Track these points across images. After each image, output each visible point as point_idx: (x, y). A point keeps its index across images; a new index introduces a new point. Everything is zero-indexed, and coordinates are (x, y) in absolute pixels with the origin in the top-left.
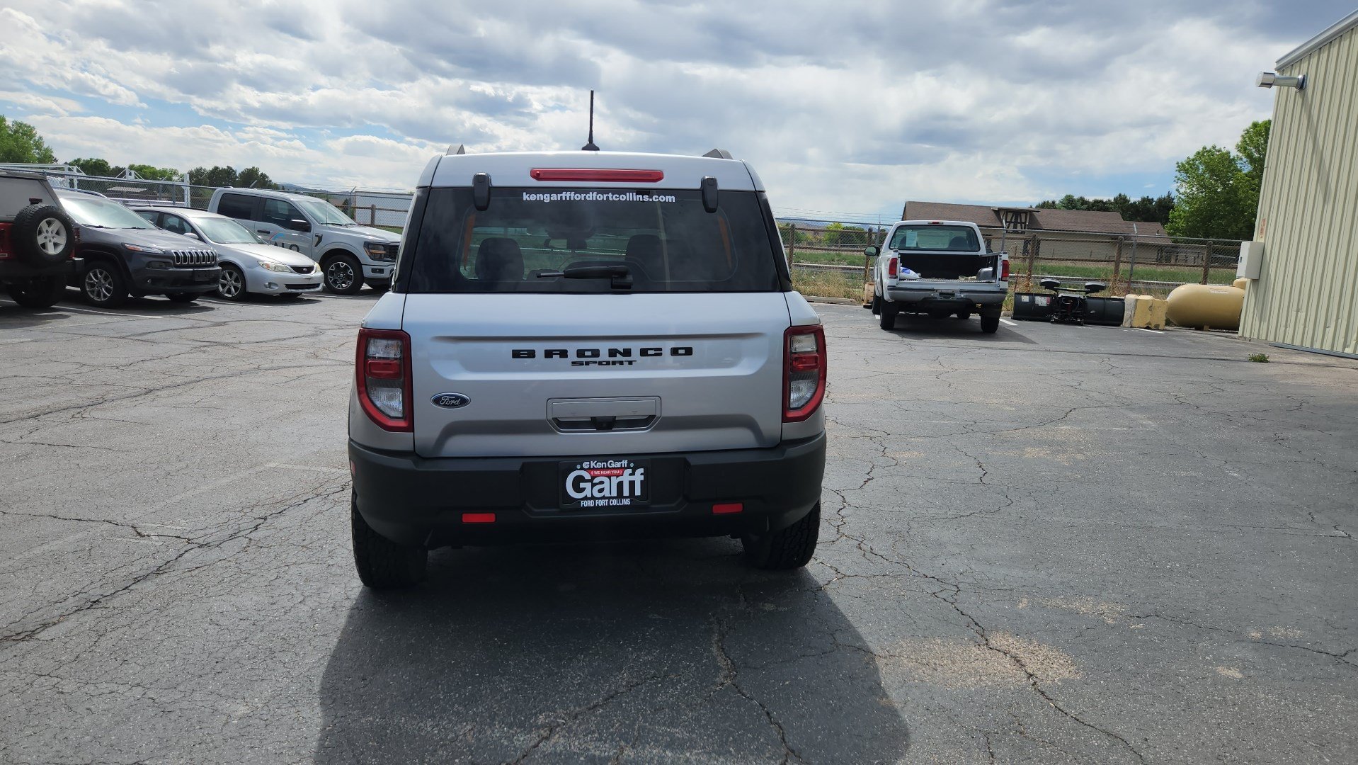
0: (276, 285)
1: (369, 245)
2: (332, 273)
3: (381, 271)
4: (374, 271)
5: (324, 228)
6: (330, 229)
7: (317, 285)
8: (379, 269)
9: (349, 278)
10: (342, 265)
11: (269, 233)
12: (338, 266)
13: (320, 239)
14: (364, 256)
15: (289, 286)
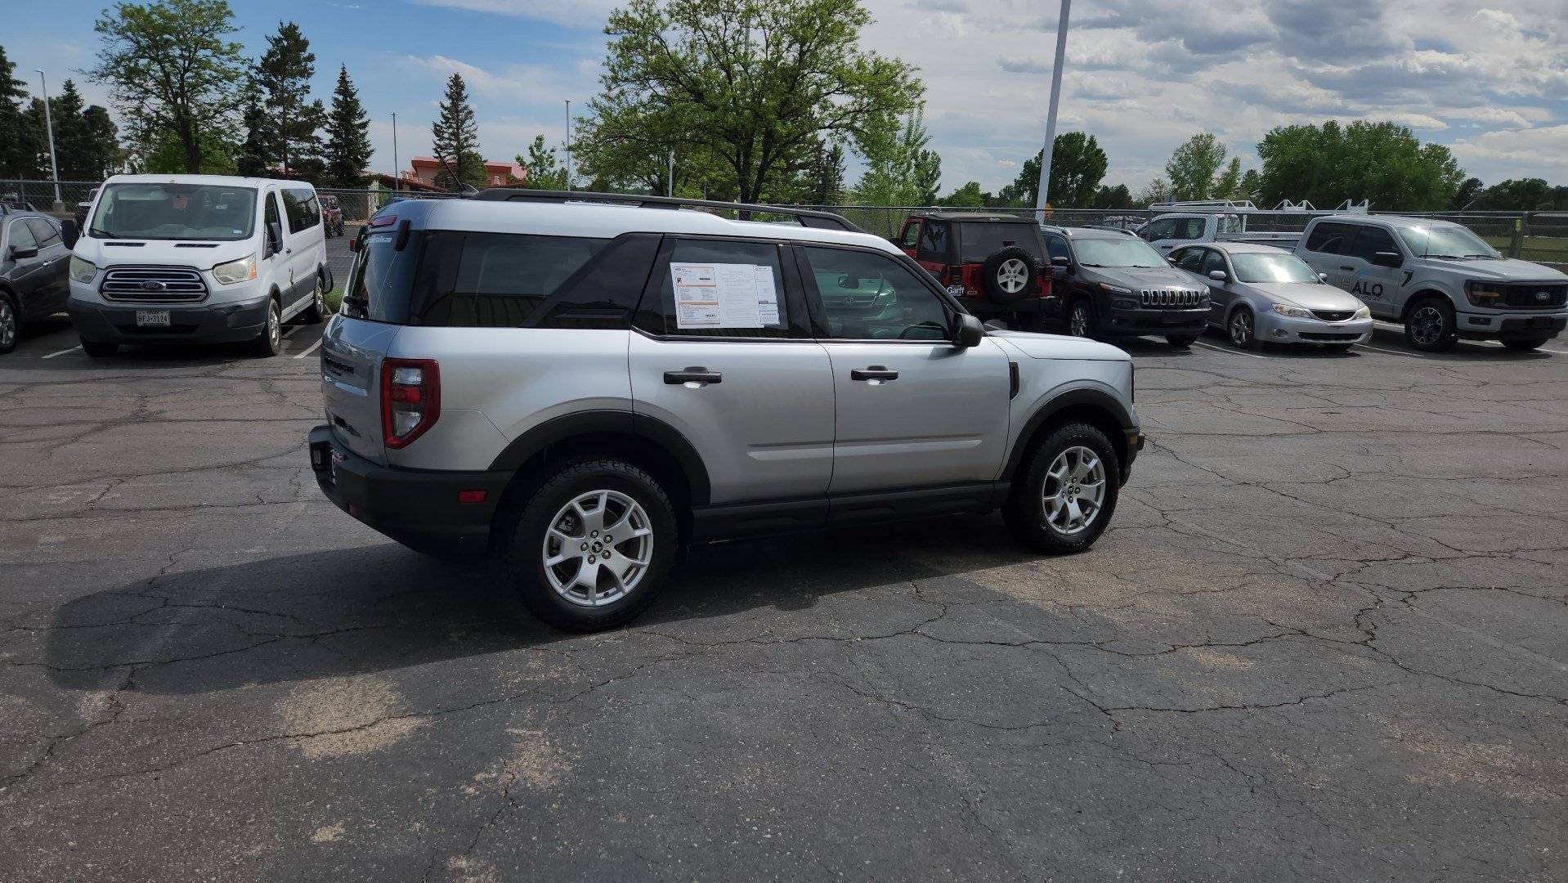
0: (1286, 333)
1: (1472, 285)
2: (1418, 322)
3: (1487, 322)
4: (1472, 321)
5: (1421, 262)
6: (1426, 263)
7: (1358, 336)
8: (1485, 319)
9: (1437, 328)
10: (1431, 311)
11: (1352, 269)
12: (1426, 312)
13: (1410, 276)
14: (1461, 300)
15: (1302, 335)
